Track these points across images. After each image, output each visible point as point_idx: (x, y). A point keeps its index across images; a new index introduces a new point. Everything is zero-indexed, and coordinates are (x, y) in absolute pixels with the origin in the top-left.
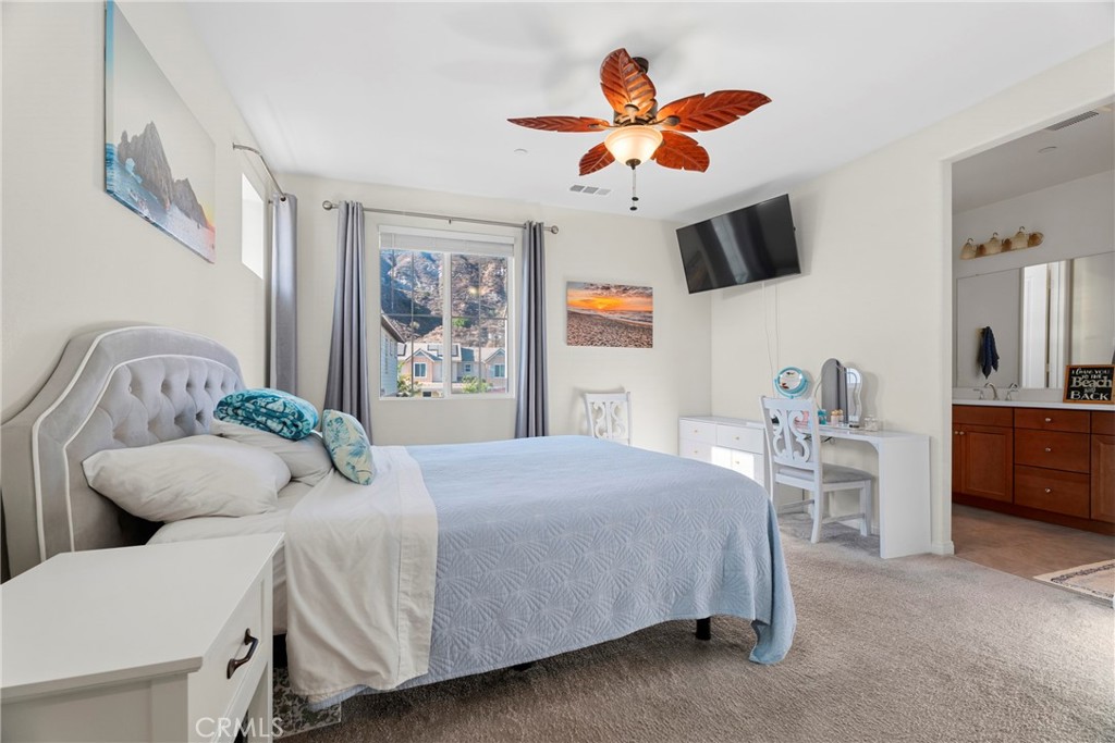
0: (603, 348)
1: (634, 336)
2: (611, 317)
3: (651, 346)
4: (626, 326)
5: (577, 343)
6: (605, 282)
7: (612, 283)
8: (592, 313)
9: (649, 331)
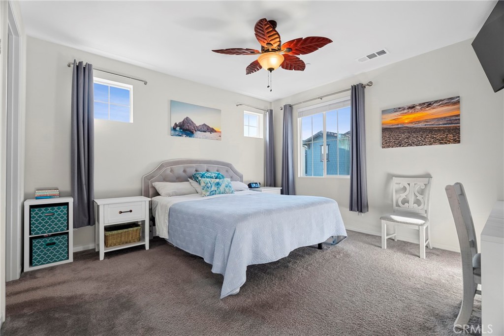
0: (409, 148)
1: (438, 136)
2: (416, 126)
3: (459, 142)
4: (431, 131)
5: (389, 147)
6: (410, 104)
7: (417, 103)
8: (399, 126)
9: (457, 131)
